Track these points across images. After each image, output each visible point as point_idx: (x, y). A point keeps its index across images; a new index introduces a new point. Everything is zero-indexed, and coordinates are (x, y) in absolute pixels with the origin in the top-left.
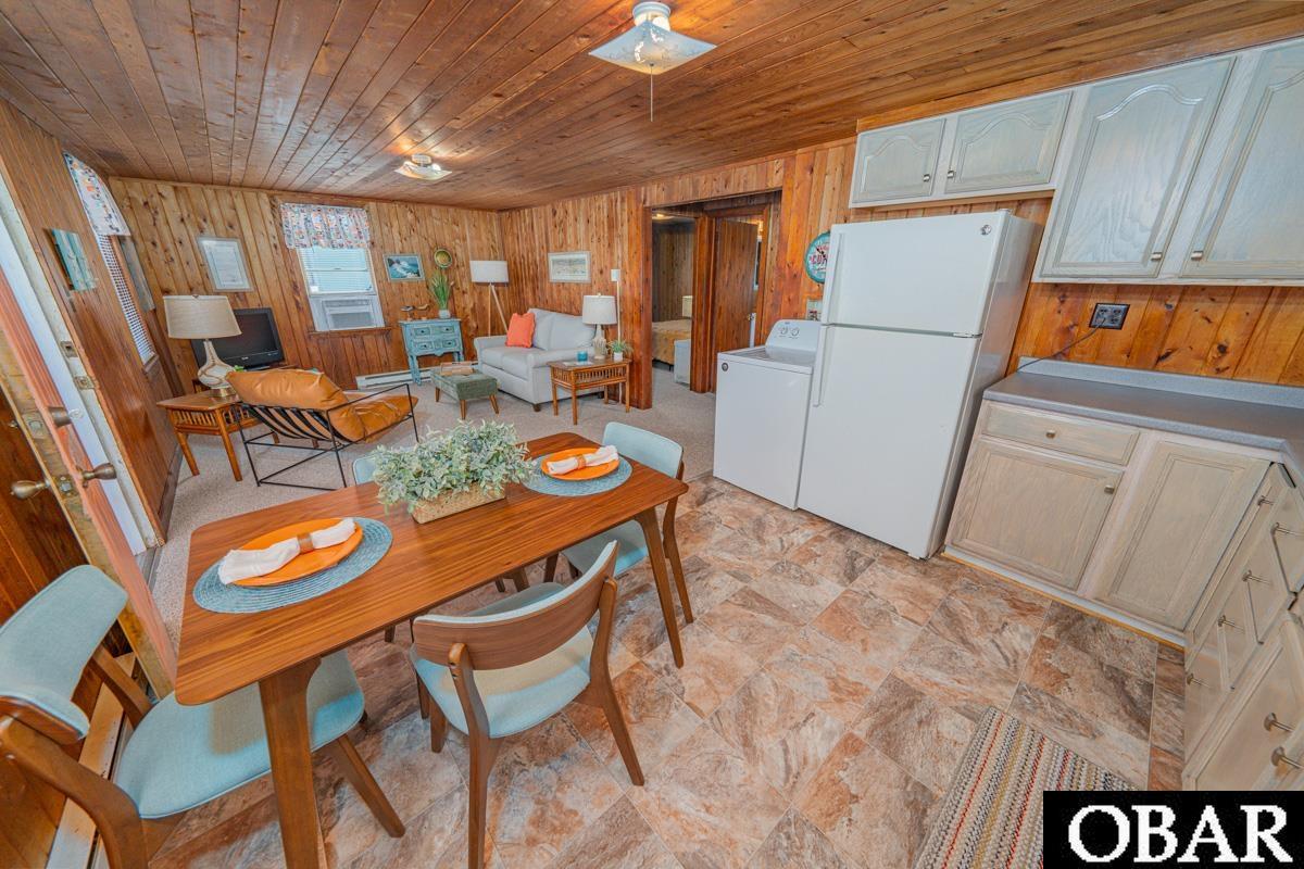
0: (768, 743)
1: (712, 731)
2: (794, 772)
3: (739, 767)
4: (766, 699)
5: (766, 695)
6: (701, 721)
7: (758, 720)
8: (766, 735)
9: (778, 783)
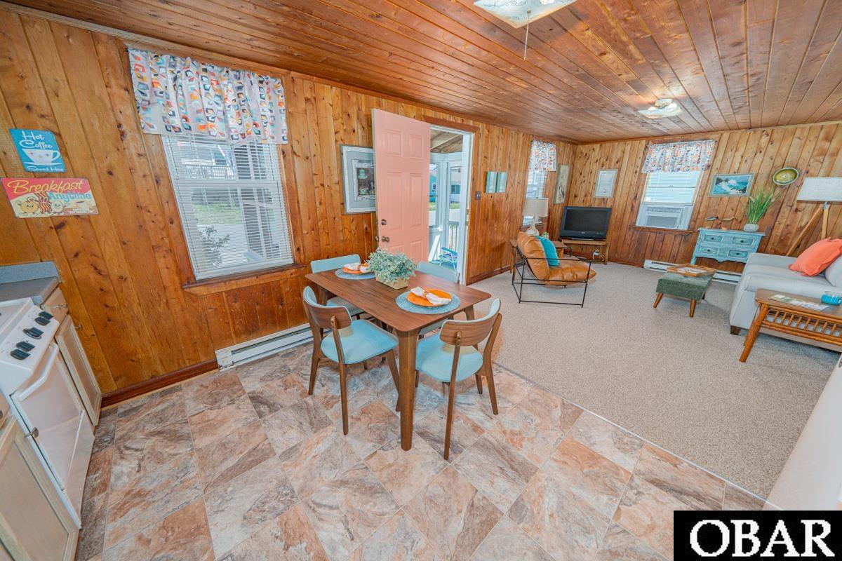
0: (340, 497)
1: (355, 464)
2: (317, 509)
3: (328, 475)
4: (371, 503)
5: (375, 504)
6: (362, 458)
7: (357, 494)
8: (346, 497)
9: (314, 497)
